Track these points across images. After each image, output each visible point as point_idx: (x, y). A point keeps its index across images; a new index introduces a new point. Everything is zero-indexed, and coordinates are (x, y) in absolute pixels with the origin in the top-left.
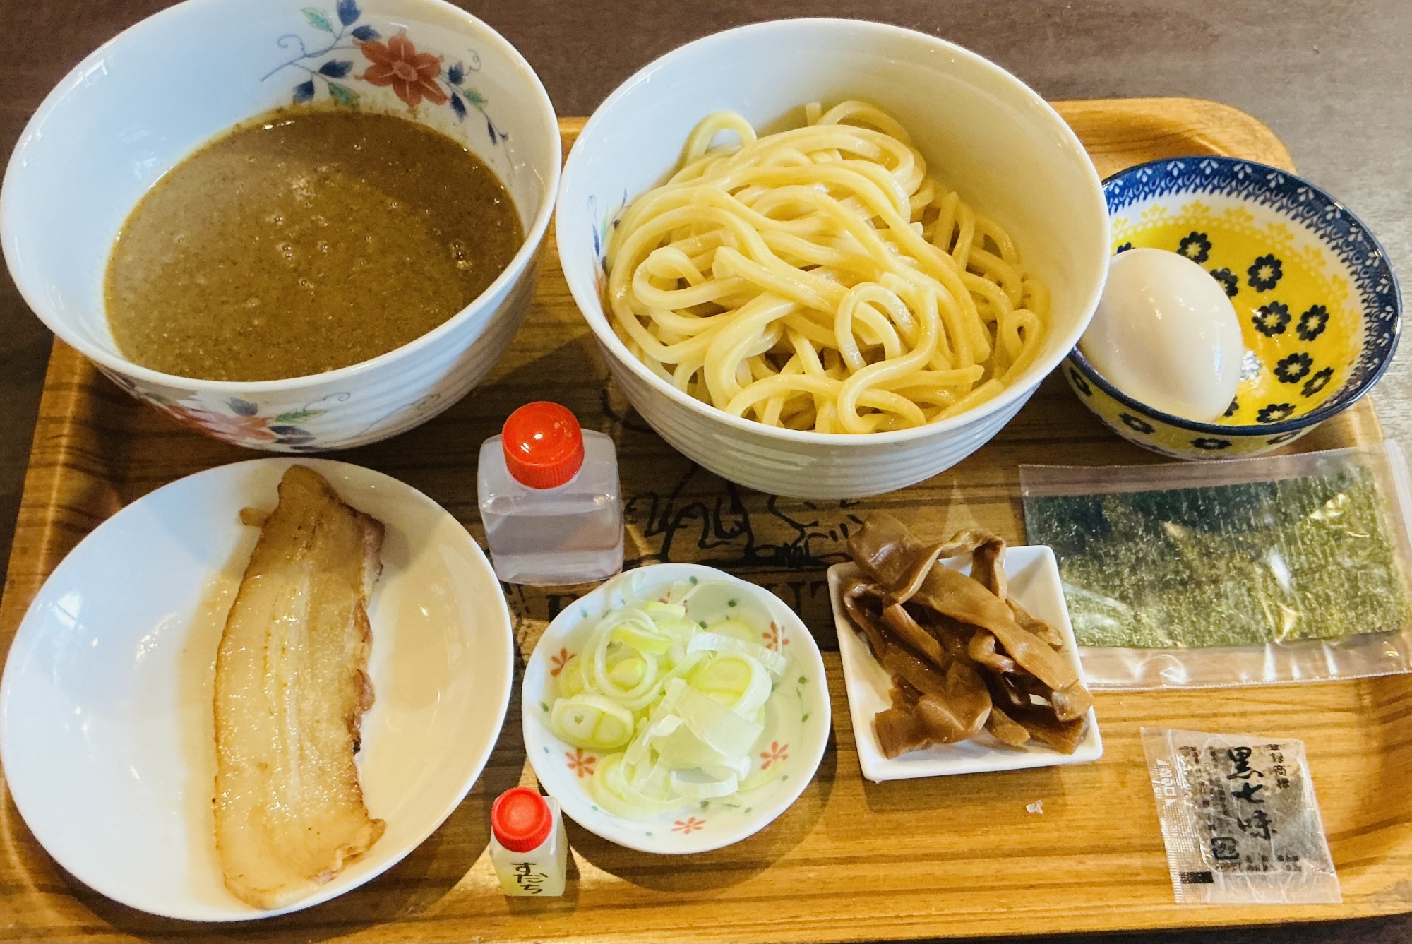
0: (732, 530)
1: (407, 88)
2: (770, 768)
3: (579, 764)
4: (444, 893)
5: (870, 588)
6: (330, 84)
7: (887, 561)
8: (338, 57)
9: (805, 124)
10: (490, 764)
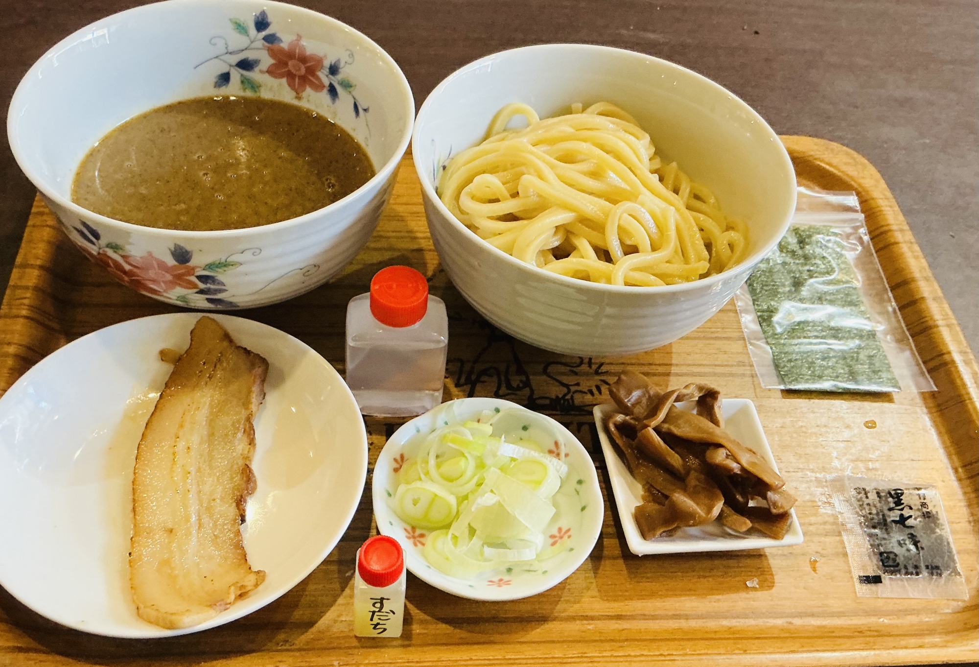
0: (518, 385)
1: (297, 80)
2: (558, 545)
3: (414, 537)
4: (304, 632)
5: (627, 418)
6: (242, 75)
7: (638, 402)
8: (250, 55)
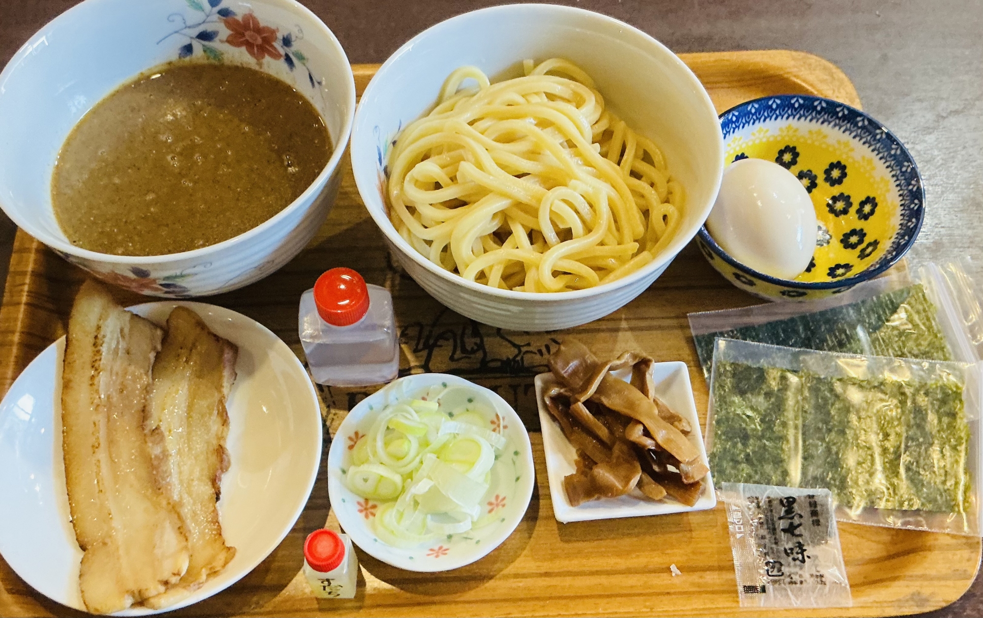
0: (472, 348)
1: (255, 49)
2: (493, 513)
3: (366, 509)
4: (275, 596)
5: (562, 391)
6: (204, 46)
7: (575, 373)
8: (209, 28)
9: (524, 75)
10: (307, 508)
